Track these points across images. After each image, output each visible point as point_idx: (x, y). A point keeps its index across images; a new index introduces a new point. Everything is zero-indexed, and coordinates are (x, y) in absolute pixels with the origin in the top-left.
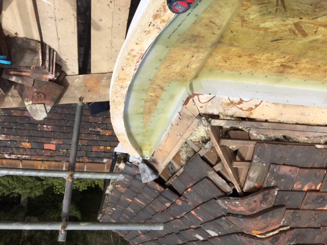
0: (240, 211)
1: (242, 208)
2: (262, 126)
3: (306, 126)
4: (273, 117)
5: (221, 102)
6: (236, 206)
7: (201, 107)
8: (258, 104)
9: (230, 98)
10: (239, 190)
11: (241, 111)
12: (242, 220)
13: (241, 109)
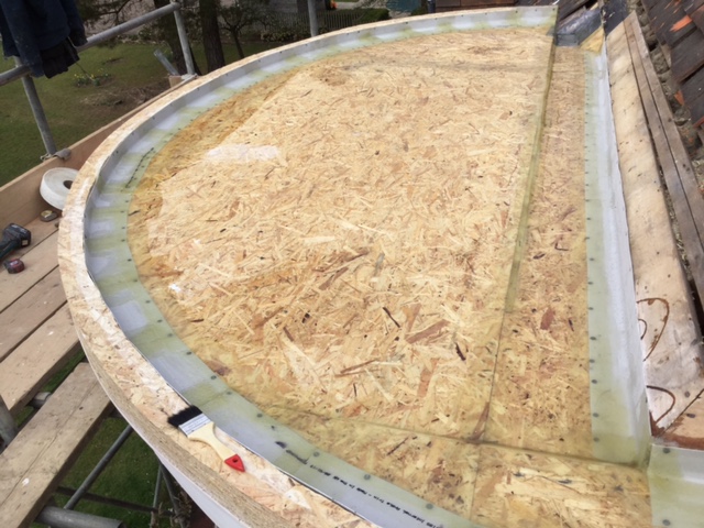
2: (697, 257)
4: (670, 258)
5: (659, 366)
7: (687, 394)
8: (646, 303)
9: (645, 356)
11: (671, 315)
13: (666, 319)
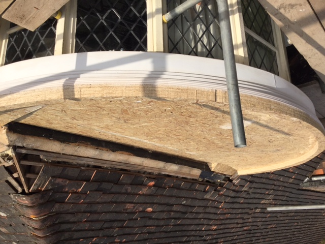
0: (25, 203)
1: (27, 202)
2: (50, 155)
3: (77, 157)
6: (23, 200)
10: (26, 191)
12: (25, 209)
